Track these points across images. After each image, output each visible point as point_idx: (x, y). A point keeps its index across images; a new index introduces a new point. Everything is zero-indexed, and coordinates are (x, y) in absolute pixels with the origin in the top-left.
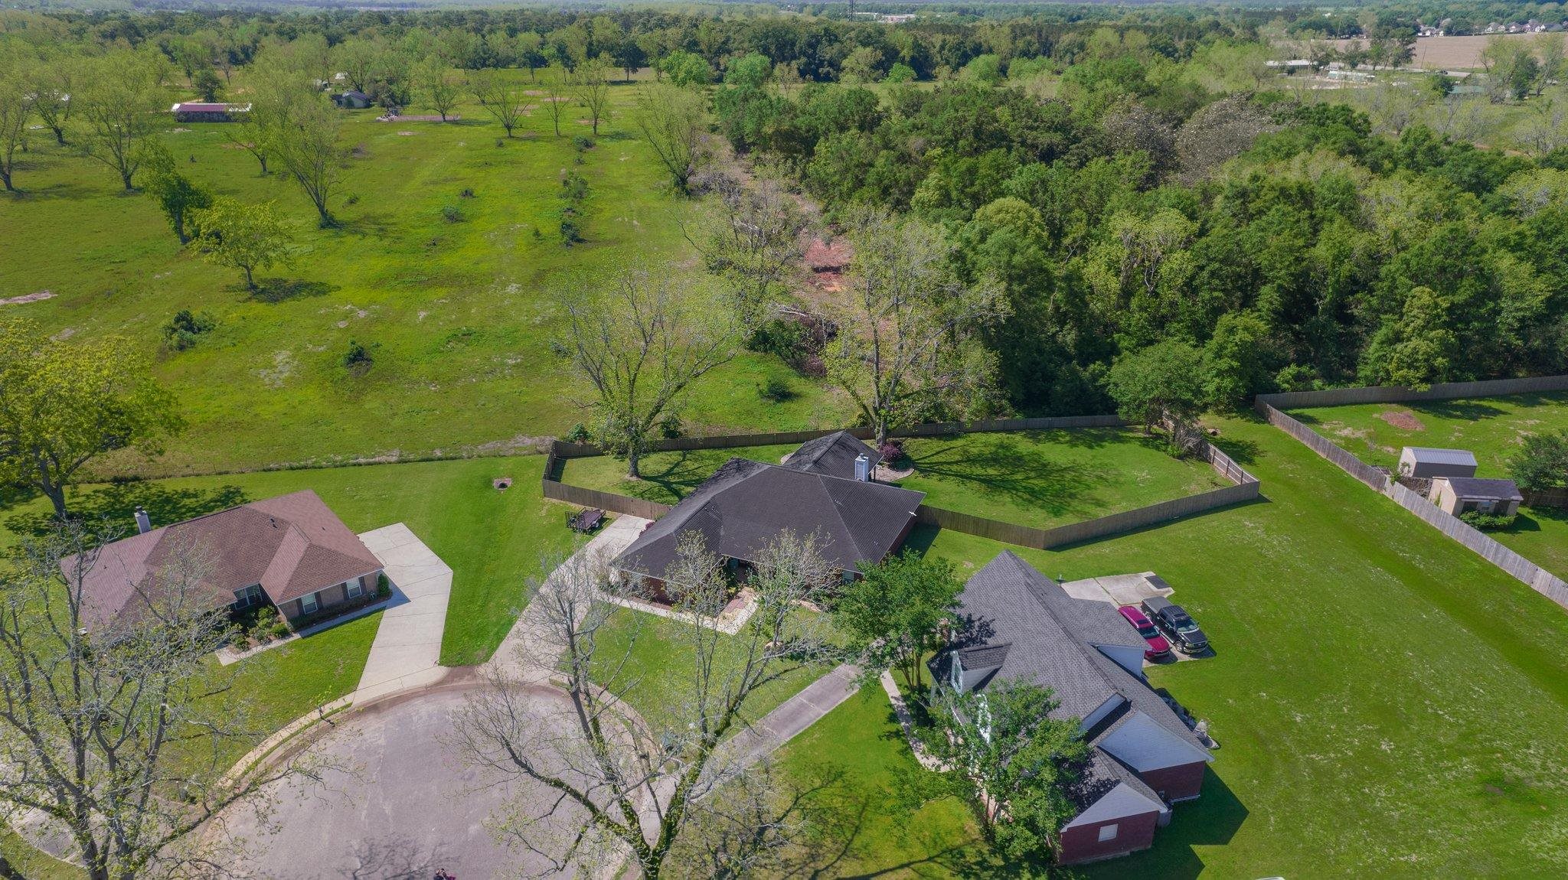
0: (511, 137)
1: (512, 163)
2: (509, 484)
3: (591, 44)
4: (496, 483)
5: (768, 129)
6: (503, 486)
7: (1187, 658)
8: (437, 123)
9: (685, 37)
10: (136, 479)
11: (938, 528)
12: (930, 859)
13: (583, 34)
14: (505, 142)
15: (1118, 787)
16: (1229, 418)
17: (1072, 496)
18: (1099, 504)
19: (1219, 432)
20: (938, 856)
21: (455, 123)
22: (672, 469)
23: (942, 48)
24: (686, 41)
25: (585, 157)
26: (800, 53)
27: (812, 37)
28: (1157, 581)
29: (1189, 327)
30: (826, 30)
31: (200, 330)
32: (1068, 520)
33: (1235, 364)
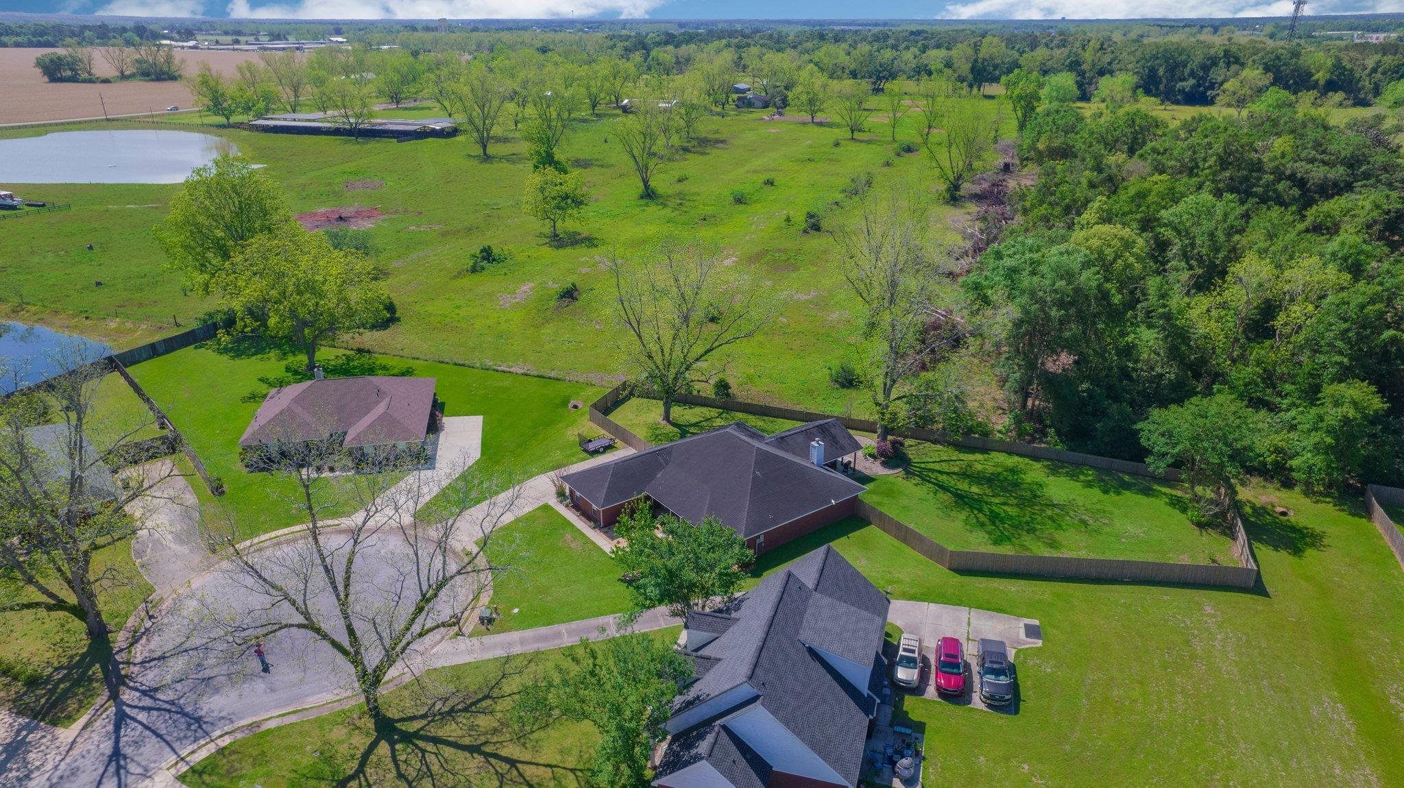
0: (853, 139)
1: (831, 160)
2: (580, 407)
3: (976, 61)
4: (573, 402)
5: (1041, 146)
6: (575, 407)
7: (982, 706)
8: (804, 124)
9: (1069, 56)
10: (369, 352)
11: (869, 523)
12: (573, 770)
13: (970, 51)
14: (842, 142)
15: (698, 764)
16: (1317, 502)
17: (1031, 531)
18: (1053, 544)
19: (1291, 513)
20: (581, 770)
21: (820, 124)
22: (701, 422)
23: (1374, 70)
24: (1068, 61)
25: (897, 161)
26: (1189, 76)
27: (1208, 59)
28: (1032, 631)
29: (1302, 391)
30: (1225, 51)
31: (494, 260)
32: (1006, 550)
33: (1329, 440)
